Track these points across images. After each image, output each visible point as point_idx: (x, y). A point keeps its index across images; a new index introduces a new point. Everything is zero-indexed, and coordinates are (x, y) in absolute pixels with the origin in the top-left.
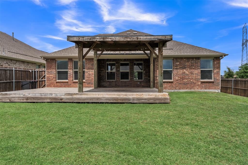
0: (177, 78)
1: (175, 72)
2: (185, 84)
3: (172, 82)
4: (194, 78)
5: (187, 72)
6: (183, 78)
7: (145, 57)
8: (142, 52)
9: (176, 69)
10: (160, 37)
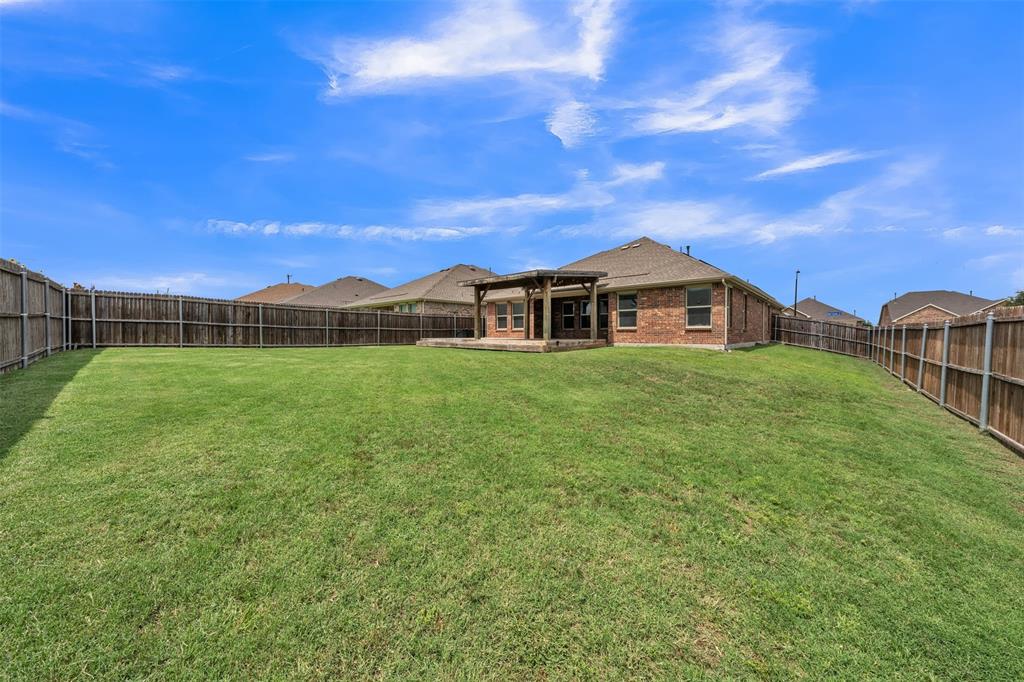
0: (643, 324)
1: (640, 313)
2: (657, 334)
3: (635, 331)
4: (672, 323)
5: (660, 314)
6: (653, 324)
7: (584, 293)
8: (580, 286)
9: (642, 308)
10: (526, 274)
